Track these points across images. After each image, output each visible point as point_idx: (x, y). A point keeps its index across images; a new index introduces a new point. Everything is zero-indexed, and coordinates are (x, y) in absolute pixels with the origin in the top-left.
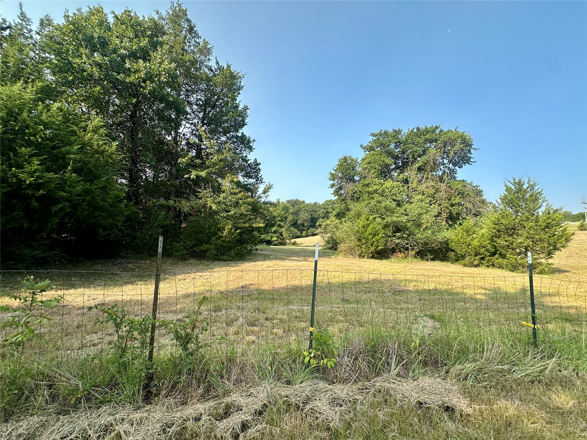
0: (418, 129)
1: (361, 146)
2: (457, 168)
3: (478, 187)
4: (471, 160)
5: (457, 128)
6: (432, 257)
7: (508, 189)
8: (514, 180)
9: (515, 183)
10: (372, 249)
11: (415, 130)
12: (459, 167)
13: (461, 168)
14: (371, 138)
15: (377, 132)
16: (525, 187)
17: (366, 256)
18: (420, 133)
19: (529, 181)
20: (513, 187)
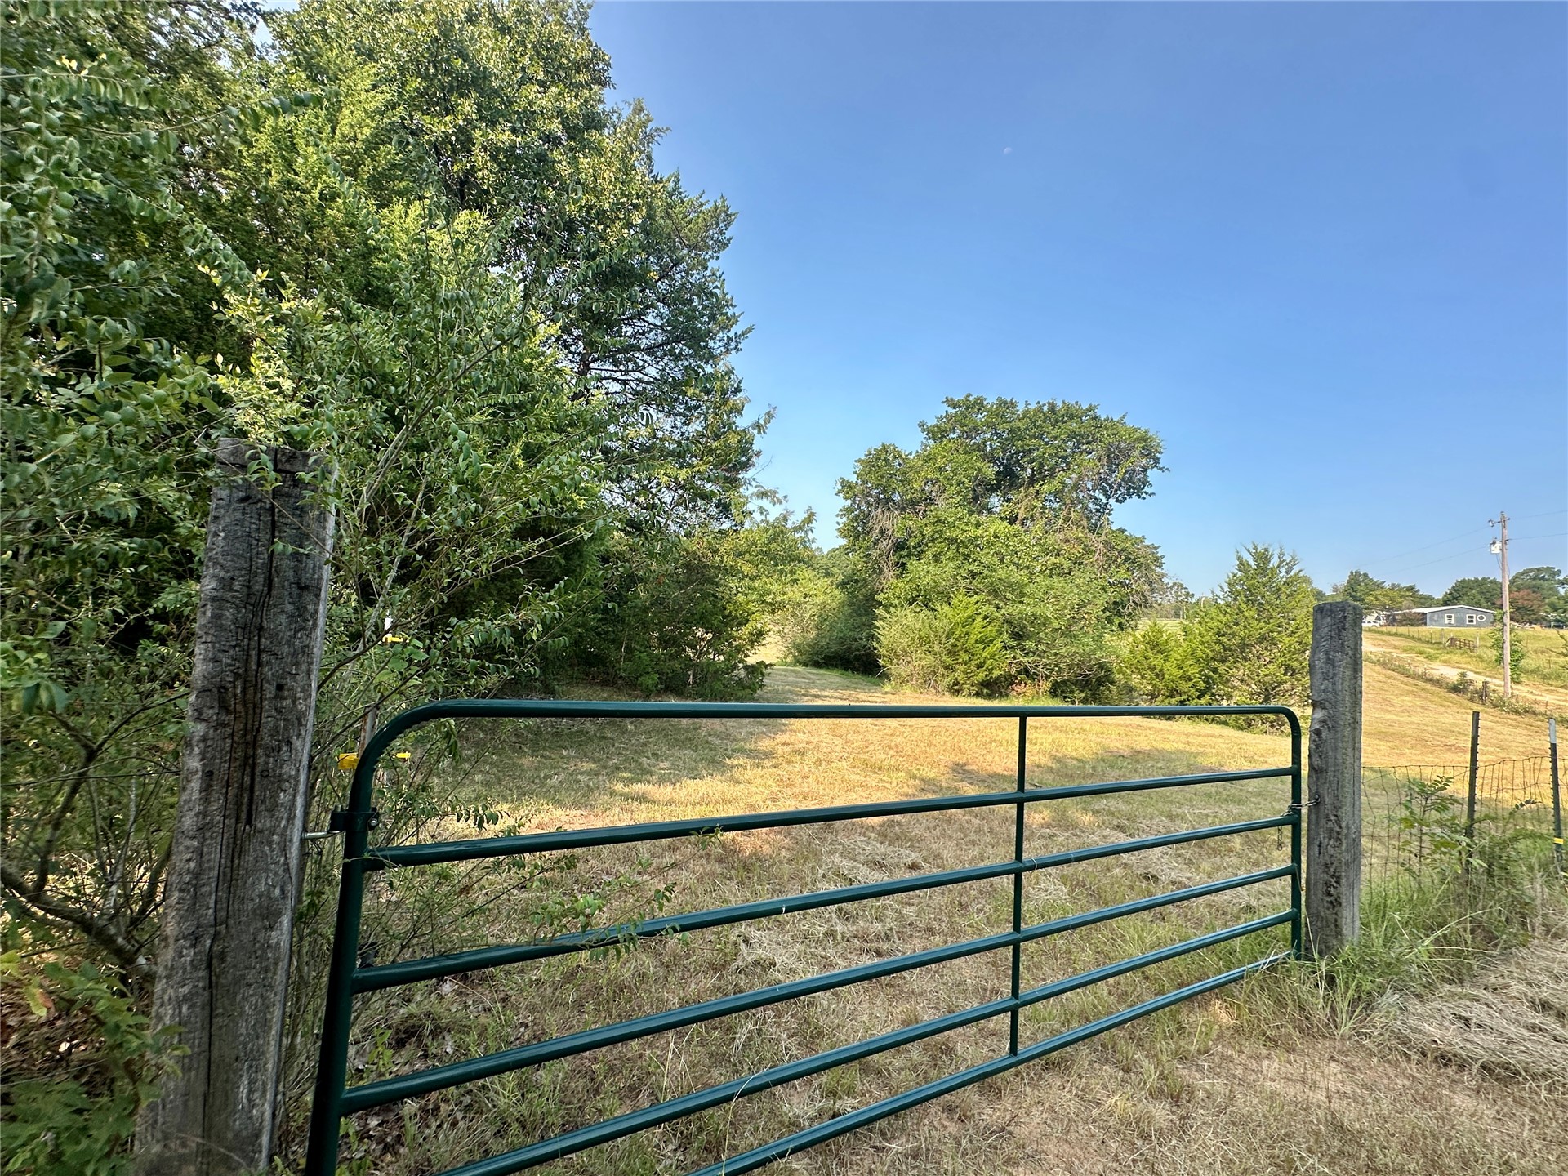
0: (1052, 407)
1: (922, 425)
2: (1112, 501)
3: (1156, 548)
4: (1146, 489)
5: (1124, 416)
6: (1083, 695)
7: (1242, 565)
8: (1256, 548)
9: (1257, 557)
10: (981, 676)
11: (1045, 408)
12: (1117, 501)
13: (1121, 502)
14: (944, 409)
15: (959, 397)
16: (1274, 562)
17: (966, 692)
18: (1056, 416)
19: (1282, 554)
20: (1252, 562)
